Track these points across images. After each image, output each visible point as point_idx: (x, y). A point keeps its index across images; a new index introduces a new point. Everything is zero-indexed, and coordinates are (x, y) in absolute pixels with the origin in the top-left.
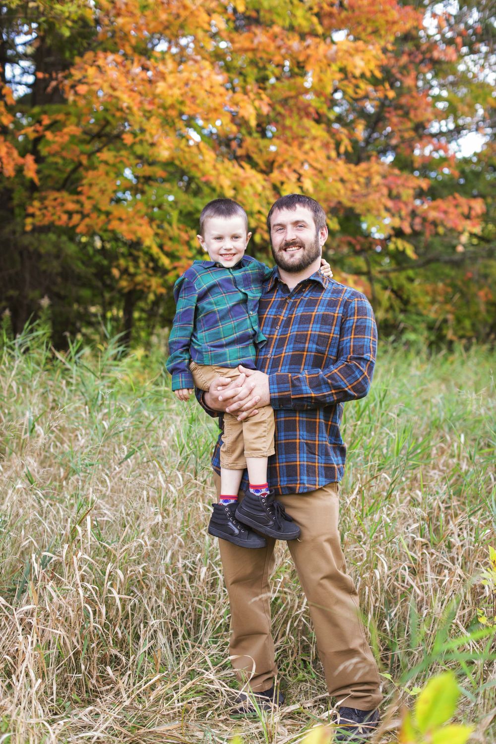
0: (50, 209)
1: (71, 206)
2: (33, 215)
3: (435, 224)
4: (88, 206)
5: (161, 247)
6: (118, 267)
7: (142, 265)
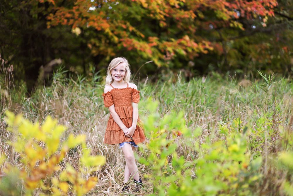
0: (58, 17)
1: (69, 15)
2: (50, 21)
3: (251, 13)
4: (77, 14)
5: (113, 32)
6: (91, 43)
7: (103, 41)
